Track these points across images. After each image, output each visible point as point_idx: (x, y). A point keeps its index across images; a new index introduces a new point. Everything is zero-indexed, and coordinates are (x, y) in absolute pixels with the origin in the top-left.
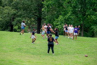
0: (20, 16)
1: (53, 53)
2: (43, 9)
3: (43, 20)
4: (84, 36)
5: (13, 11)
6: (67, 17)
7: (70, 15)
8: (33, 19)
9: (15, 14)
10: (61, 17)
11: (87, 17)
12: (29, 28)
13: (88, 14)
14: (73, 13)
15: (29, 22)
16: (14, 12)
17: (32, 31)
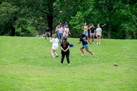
12: (37, 30)
13: (116, 8)
16: (15, 10)
17: (40, 34)
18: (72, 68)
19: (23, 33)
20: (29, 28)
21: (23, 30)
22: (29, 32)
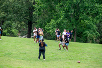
0: (10, 19)
1: (44, 58)
2: (34, 13)
3: (34, 24)
4: (76, 41)
5: (2, 14)
6: (59, 21)
7: (63, 20)
8: (23, 23)
9: (4, 18)
10: (53, 21)
11: (80, 21)
12: (19, 32)
13: (82, 19)
14: (66, 17)
15: (19, 25)
16: (4, 15)
17: (22, 36)
19: (9, 34)
20: (13, 31)
21: (9, 32)
22: (13, 33)
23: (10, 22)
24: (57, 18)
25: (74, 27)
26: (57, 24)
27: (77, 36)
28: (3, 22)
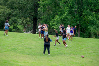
0: (15, 16)
2: (39, 9)
3: (39, 20)
5: (8, 11)
6: (63, 17)
7: (67, 16)
8: (28, 19)
9: (10, 14)
10: (57, 17)
11: (84, 17)
12: (25, 28)
13: (85, 15)
14: (70, 13)
15: (24, 21)
16: (10, 11)
17: (27, 31)
18: (50, 57)
19: (15, 30)
20: (19, 27)
21: (15, 28)
22: (19, 29)
23: (15, 18)
24: (61, 14)
25: (78, 22)
26: (61, 20)
27: (81, 31)
28: (9, 18)
